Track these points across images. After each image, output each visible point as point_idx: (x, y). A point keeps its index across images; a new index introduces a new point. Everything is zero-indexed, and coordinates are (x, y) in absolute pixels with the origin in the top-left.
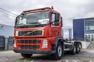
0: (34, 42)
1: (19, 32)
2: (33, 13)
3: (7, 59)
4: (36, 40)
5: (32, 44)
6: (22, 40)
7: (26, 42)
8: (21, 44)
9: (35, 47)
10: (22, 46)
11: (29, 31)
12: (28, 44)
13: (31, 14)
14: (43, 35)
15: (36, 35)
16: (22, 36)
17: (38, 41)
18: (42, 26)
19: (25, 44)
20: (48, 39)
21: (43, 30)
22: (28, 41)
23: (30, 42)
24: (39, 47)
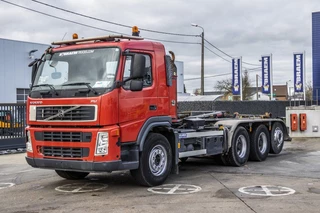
0: (76, 137)
1: (38, 110)
2: (76, 53)
3: (12, 184)
4: (79, 133)
5: (72, 144)
6: (45, 132)
7: (56, 137)
8: (43, 143)
9: (77, 152)
10: (46, 147)
11: (64, 108)
12: (62, 144)
13: (71, 53)
14: (96, 119)
15: (80, 119)
16: (45, 121)
17: (84, 137)
18: (96, 93)
19: (53, 144)
20: (109, 132)
21: (96, 106)
22: (61, 135)
23: (66, 137)
24: (87, 152)
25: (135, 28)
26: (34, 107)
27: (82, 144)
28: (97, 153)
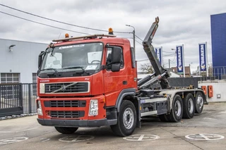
0: (75, 104)
1: (46, 86)
2: (71, 47)
3: (27, 138)
4: (77, 101)
5: (71, 109)
6: (52, 101)
7: (60, 104)
8: (50, 109)
9: (76, 114)
10: (52, 112)
11: (65, 84)
12: (64, 109)
13: (67, 47)
14: (89, 91)
15: (77, 91)
16: (51, 93)
17: (81, 103)
18: (88, 73)
19: (58, 109)
20: (98, 99)
21: (89, 82)
22: (64, 102)
23: (67, 104)
25: (111, 29)
26: (43, 84)
27: (79, 109)
28: (90, 114)
